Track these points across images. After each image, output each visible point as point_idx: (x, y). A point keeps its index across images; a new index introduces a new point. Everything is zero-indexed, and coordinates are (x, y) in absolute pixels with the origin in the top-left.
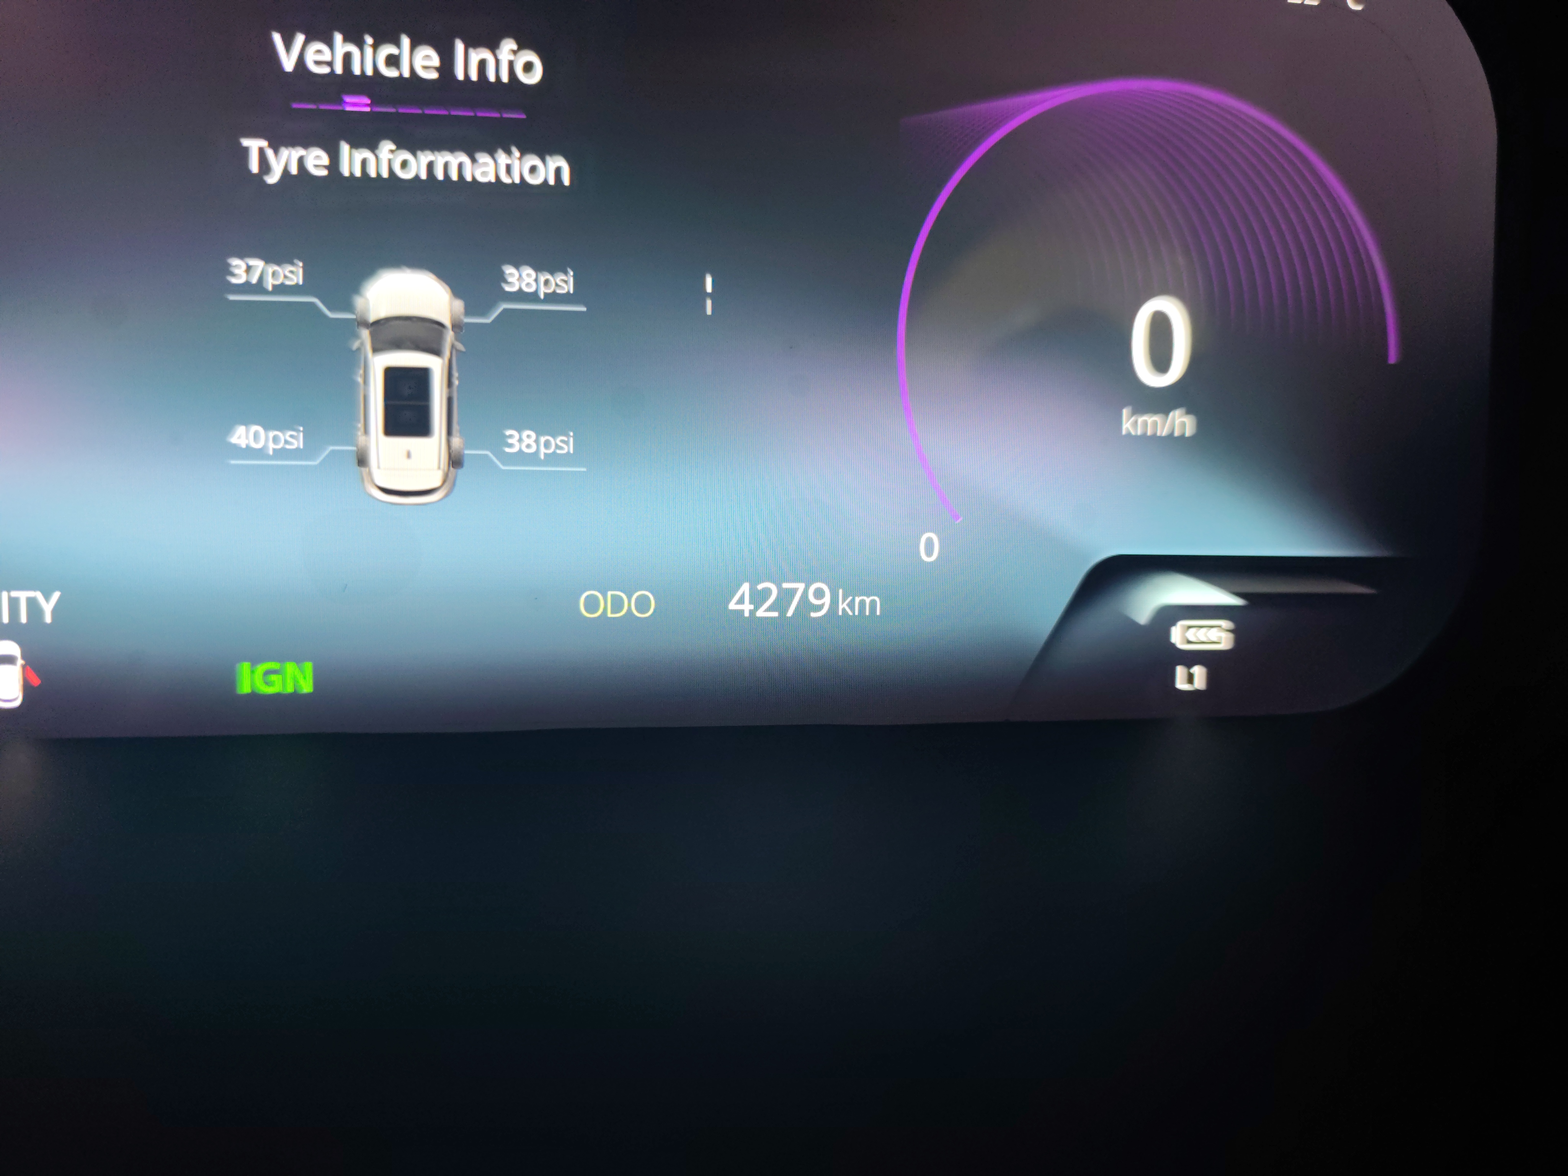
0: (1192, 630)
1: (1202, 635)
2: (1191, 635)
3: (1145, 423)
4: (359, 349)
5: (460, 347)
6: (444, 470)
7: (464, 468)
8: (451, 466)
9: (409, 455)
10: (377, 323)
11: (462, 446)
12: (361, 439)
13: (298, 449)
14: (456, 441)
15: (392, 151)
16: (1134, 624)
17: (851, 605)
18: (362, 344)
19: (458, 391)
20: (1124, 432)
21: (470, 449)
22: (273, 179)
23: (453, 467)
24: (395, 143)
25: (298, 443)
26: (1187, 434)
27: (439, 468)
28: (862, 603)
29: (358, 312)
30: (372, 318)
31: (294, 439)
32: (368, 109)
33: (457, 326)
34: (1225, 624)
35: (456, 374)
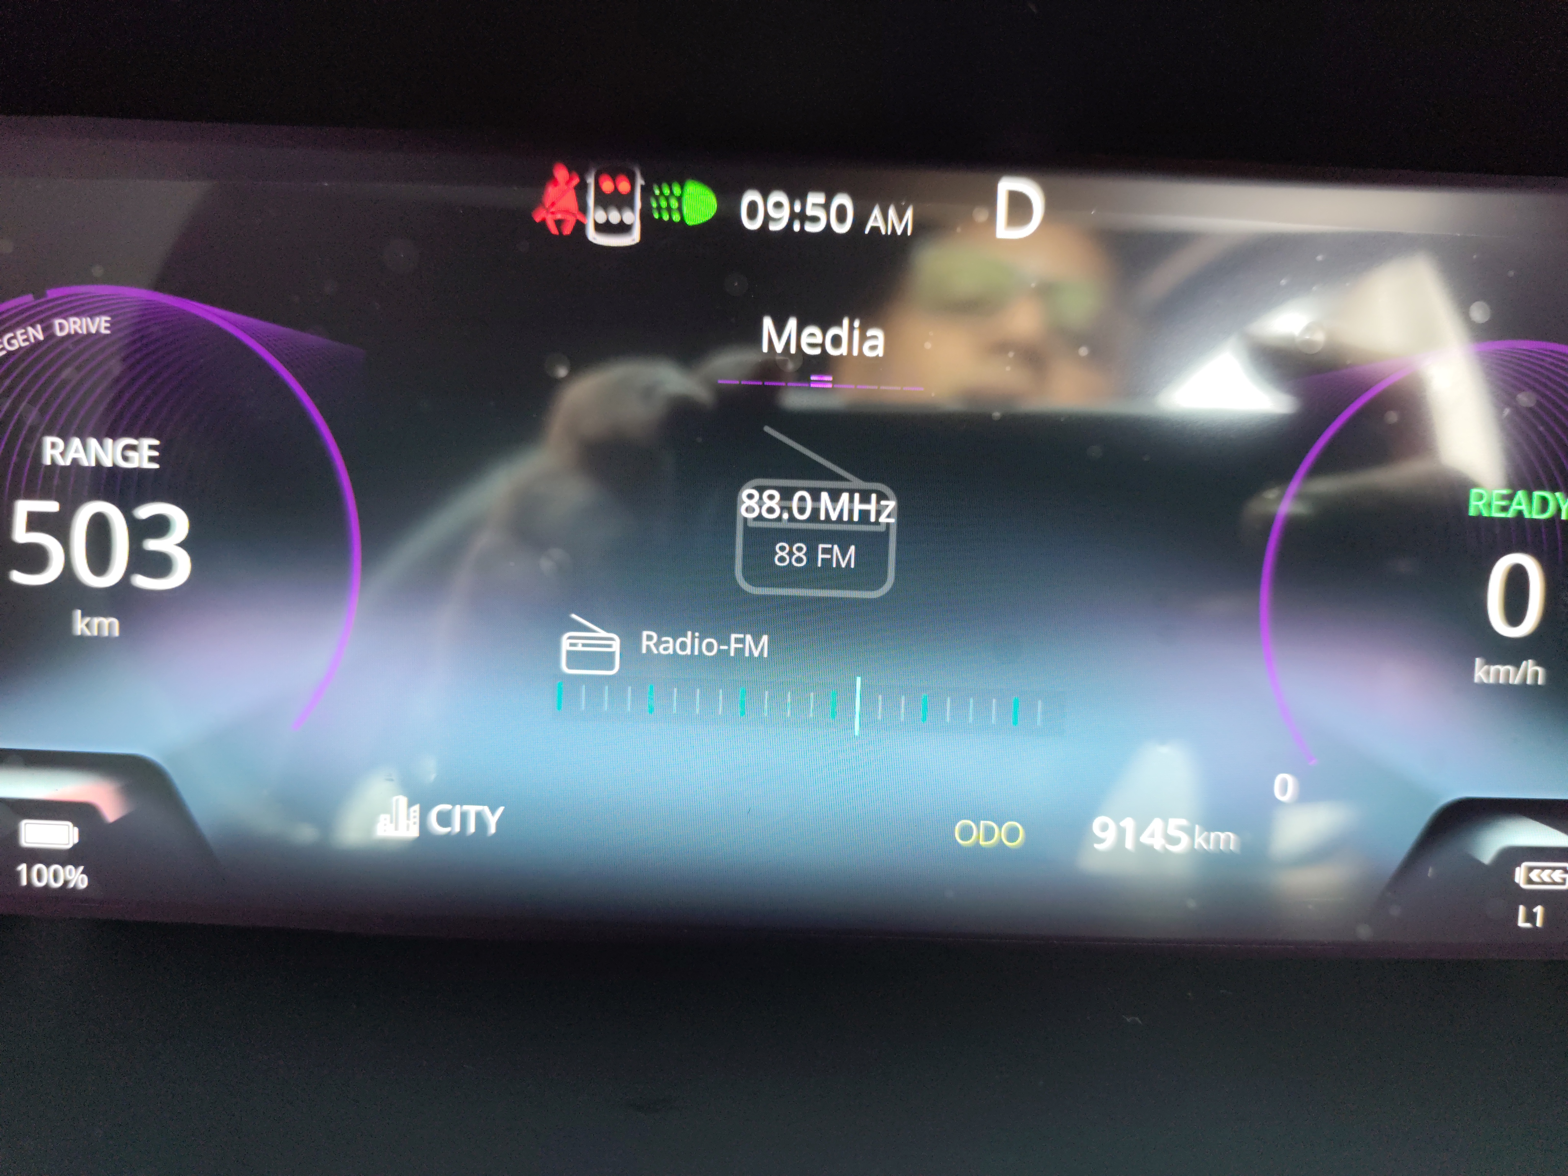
0: (1536, 872)
1: (1545, 875)
2: (1534, 875)
3: (1498, 673)
16: (1480, 864)
17: (1207, 841)
20: (1476, 680)
26: (1540, 682)
28: (1218, 839)
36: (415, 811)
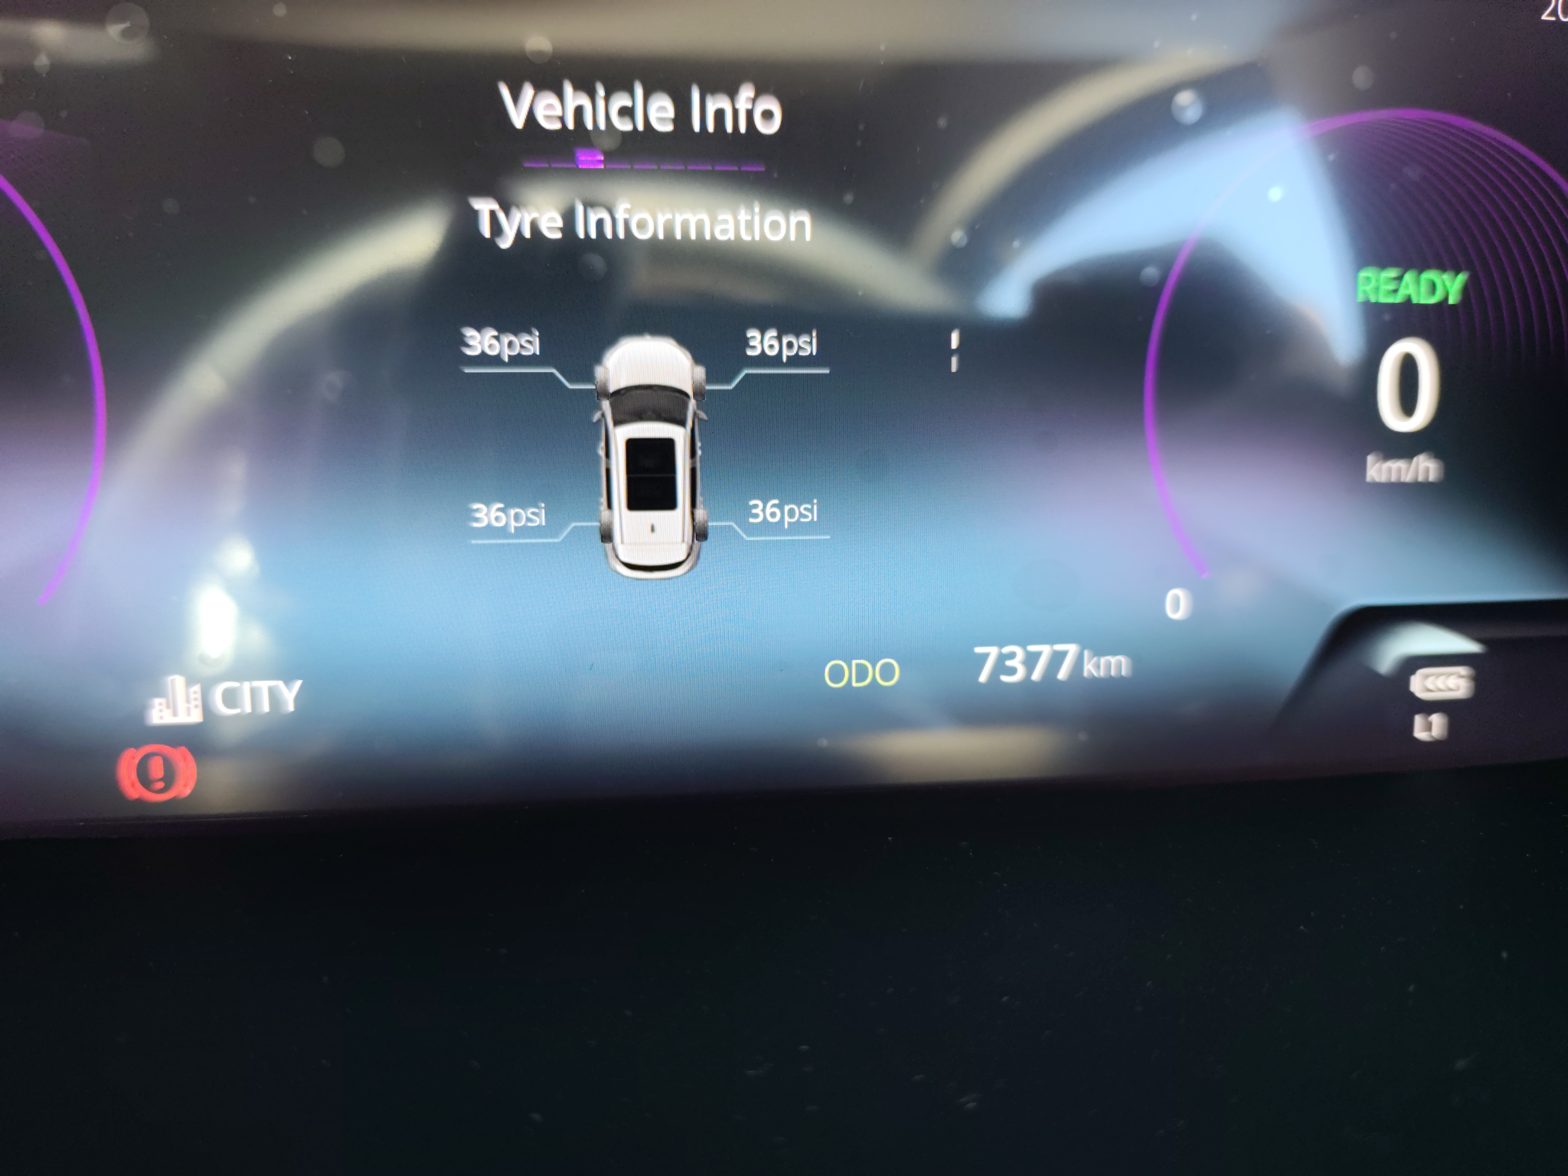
0: (1431, 679)
1: (1440, 683)
2: (1430, 683)
3: (1390, 470)
4: (599, 421)
5: (703, 415)
6: (688, 543)
7: (708, 540)
8: (695, 539)
9: (653, 529)
10: (618, 393)
11: (706, 518)
12: (605, 513)
13: (539, 527)
14: (700, 513)
15: (630, 211)
16: (1378, 676)
17: (1098, 667)
18: (603, 415)
19: (701, 462)
20: (1368, 479)
21: (713, 521)
22: (506, 243)
23: (697, 540)
24: (632, 202)
25: (540, 520)
26: (1431, 479)
27: (683, 541)
28: (1108, 664)
29: (597, 382)
30: (612, 388)
31: (536, 516)
32: (602, 166)
33: (699, 393)
34: (1463, 670)
35: (698, 444)
36: (195, 693)
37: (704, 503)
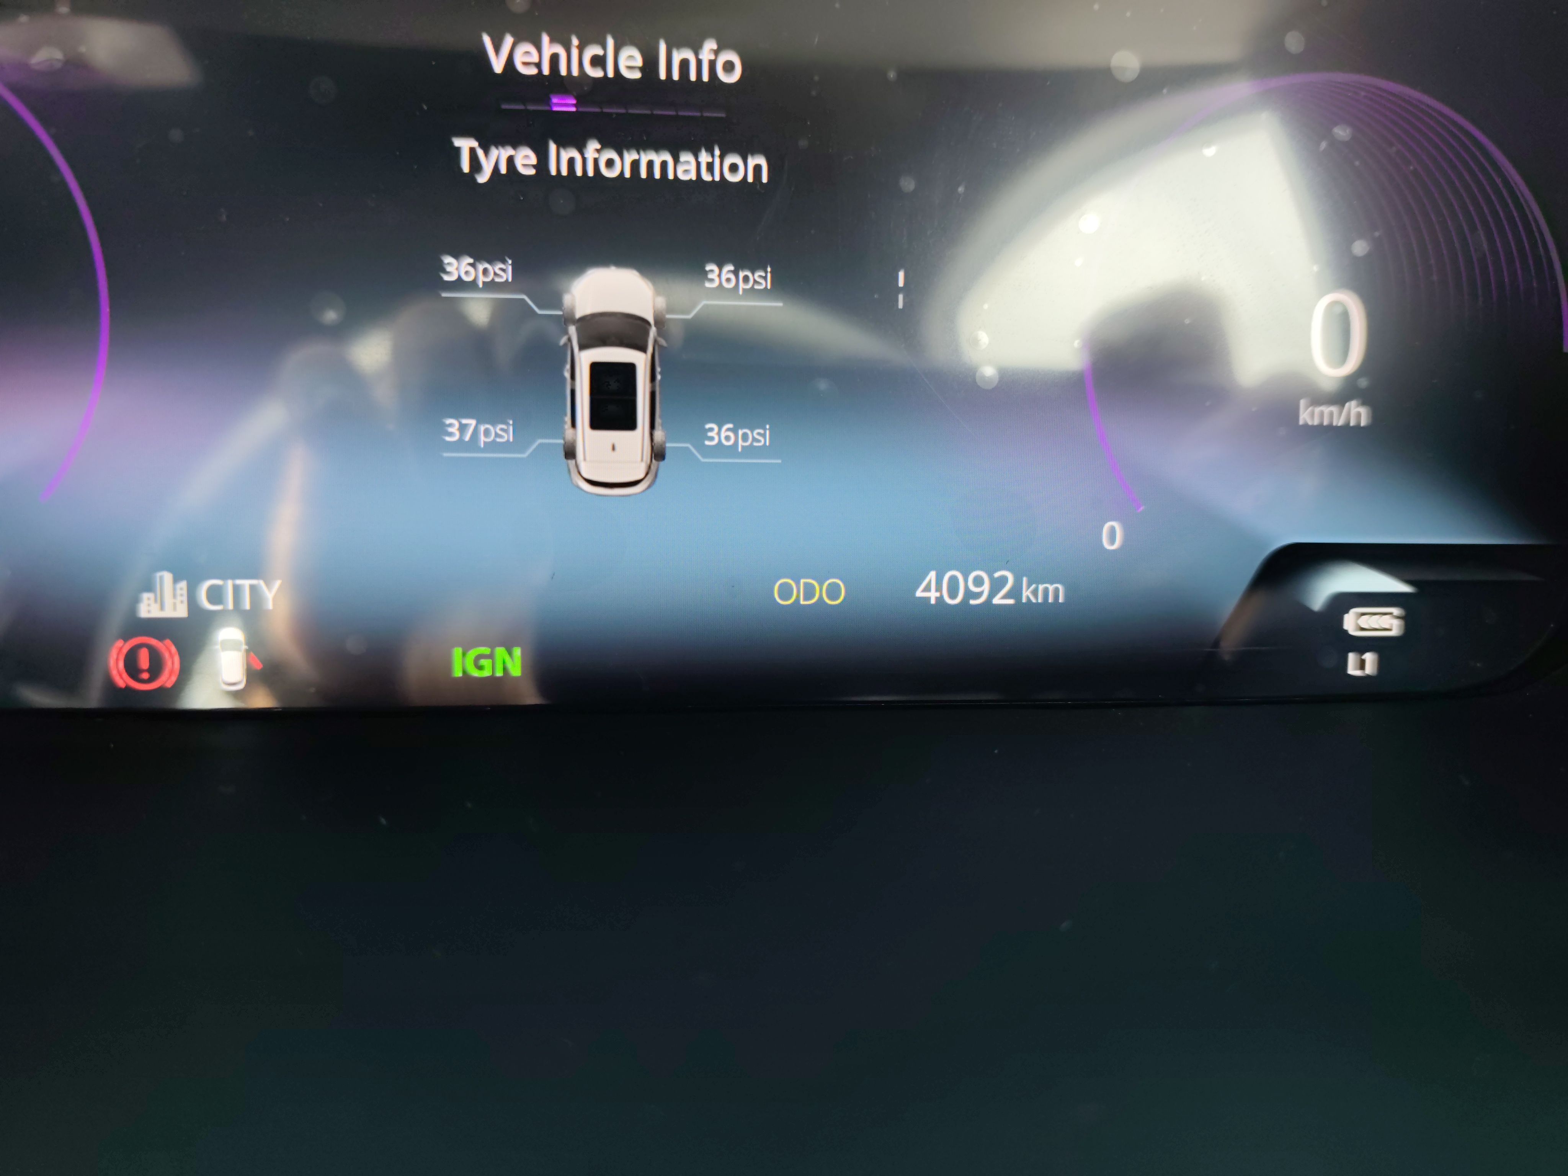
0: (1365, 617)
1: (1374, 622)
2: (1364, 622)
3: (1322, 414)
4: (565, 345)
5: (662, 342)
6: (646, 462)
7: (666, 460)
8: (653, 459)
9: (614, 448)
10: (583, 319)
11: (664, 439)
12: (569, 432)
13: (507, 442)
14: (659, 435)
15: (598, 151)
16: (1311, 612)
17: (1035, 593)
18: (570, 340)
19: (660, 386)
20: (1301, 422)
21: (671, 442)
22: (483, 178)
23: (655, 459)
24: (600, 142)
25: (508, 436)
26: (1363, 424)
27: (642, 460)
28: (1046, 591)
29: (565, 309)
30: (578, 315)
31: (504, 432)
32: (573, 109)
33: (660, 322)
34: (1396, 611)
35: (658, 369)
36: (181, 589)
37: (662, 425)
